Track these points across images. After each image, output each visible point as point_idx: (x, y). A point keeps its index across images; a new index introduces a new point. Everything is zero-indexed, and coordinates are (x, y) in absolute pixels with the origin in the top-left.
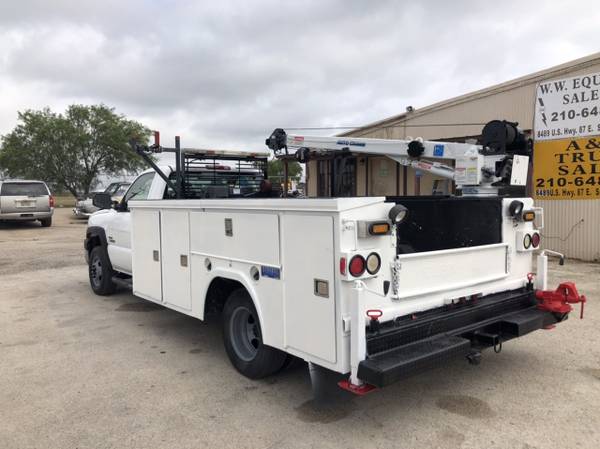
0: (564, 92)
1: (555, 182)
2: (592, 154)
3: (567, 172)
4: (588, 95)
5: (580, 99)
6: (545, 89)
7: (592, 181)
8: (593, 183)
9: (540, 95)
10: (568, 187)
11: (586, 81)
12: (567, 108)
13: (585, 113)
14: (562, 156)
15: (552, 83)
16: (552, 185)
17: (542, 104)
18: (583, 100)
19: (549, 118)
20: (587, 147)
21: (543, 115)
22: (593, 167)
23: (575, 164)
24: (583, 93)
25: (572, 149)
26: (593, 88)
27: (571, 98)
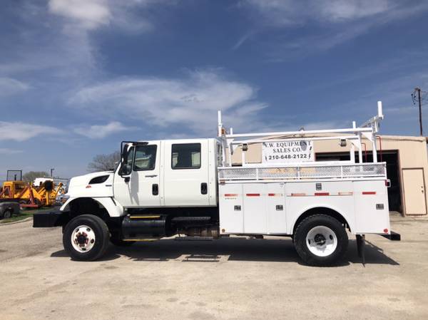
0: (273, 148)
4: (283, 150)
11: (282, 144)
12: (275, 154)
13: (282, 157)
18: (281, 152)
19: (268, 158)
21: (266, 156)
24: (281, 149)
26: (285, 147)
27: (276, 150)
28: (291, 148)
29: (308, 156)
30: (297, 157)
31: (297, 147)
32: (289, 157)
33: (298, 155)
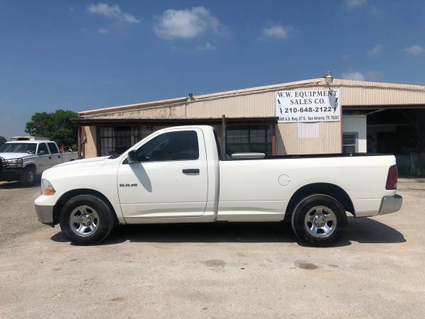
0: (289, 99)
4: (303, 101)
6: (281, 95)
9: (278, 98)
11: (301, 94)
12: (293, 107)
13: (301, 110)
15: (285, 92)
17: (279, 103)
18: (300, 103)
19: (284, 111)
21: (280, 109)
24: (300, 100)
26: (305, 97)
27: (294, 101)
28: (313, 99)
29: (332, 109)
30: (319, 110)
31: (320, 97)
32: (310, 110)
33: (321, 108)
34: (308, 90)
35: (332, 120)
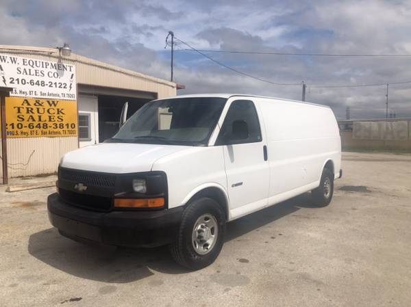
1: (15, 126)
2: (38, 109)
3: (23, 119)
4: (33, 72)
5: (28, 73)
6: (3, 60)
7: (39, 126)
8: (40, 127)
10: (24, 130)
11: (31, 64)
12: (21, 77)
13: (32, 83)
14: (19, 108)
15: (8, 56)
16: (13, 128)
18: (30, 74)
19: (8, 81)
20: (35, 104)
21: (3, 77)
22: (40, 117)
23: (28, 115)
24: (30, 70)
25: (26, 105)
26: (36, 68)
27: (22, 71)
28: (46, 71)
29: (68, 86)
30: (53, 85)
31: (54, 70)
32: (43, 84)
33: (56, 83)
34: (40, 60)
35: (68, 98)
